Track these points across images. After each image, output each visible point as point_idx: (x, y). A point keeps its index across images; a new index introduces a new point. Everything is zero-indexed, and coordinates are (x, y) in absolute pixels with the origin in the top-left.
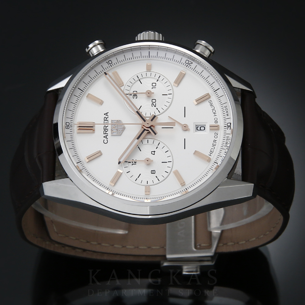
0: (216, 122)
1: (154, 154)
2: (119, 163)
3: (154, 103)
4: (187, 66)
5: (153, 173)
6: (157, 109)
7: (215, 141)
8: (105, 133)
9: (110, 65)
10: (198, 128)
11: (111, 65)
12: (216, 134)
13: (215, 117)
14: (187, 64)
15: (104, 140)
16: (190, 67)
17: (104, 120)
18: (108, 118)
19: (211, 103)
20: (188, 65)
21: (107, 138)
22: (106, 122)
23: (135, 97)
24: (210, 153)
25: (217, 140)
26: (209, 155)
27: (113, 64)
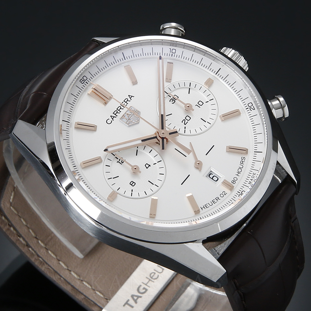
0: (234, 182)
1: (147, 168)
2: (106, 150)
3: (186, 121)
4: (246, 109)
5: (132, 185)
6: (185, 128)
7: (218, 199)
8: (115, 113)
9: (171, 53)
10: (211, 175)
11: (172, 54)
12: (224, 192)
13: (237, 176)
14: (248, 107)
15: (109, 119)
16: (249, 112)
17: (124, 101)
18: (130, 101)
19: (243, 161)
20: (249, 109)
21: (113, 120)
22: (124, 104)
23: (172, 101)
24: (203, 206)
25: (220, 199)
26: (201, 207)
27: (175, 55)
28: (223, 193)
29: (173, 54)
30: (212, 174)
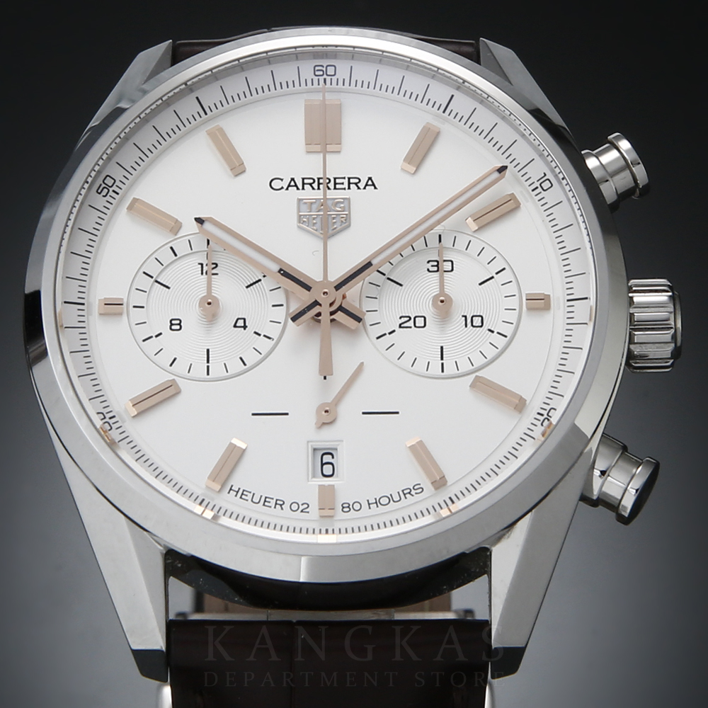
0: (347, 507)
1: (235, 326)
3: (411, 323)
4: (539, 413)
5: (172, 324)
6: (391, 332)
7: (281, 505)
8: (306, 181)
9: (537, 184)
10: (330, 456)
11: (537, 188)
12: (306, 506)
13: (365, 505)
14: (545, 413)
15: (282, 180)
16: (535, 422)
17: (349, 179)
18: (359, 188)
19: (413, 492)
20: (541, 418)
21: (287, 189)
22: (343, 184)
23: (432, 266)
24: (239, 489)
25: (282, 509)
26: (232, 486)
27: (540, 193)
28: (302, 504)
29: (540, 190)
30: (333, 457)
